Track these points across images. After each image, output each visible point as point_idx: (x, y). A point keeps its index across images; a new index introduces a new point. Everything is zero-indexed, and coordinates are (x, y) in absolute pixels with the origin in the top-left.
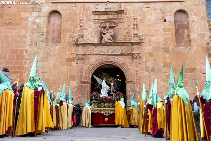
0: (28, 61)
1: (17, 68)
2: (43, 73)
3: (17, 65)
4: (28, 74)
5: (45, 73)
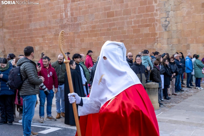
0: (158, 12)
1: (148, 20)
2: (176, 23)
3: (148, 18)
4: (160, 26)
5: (178, 24)
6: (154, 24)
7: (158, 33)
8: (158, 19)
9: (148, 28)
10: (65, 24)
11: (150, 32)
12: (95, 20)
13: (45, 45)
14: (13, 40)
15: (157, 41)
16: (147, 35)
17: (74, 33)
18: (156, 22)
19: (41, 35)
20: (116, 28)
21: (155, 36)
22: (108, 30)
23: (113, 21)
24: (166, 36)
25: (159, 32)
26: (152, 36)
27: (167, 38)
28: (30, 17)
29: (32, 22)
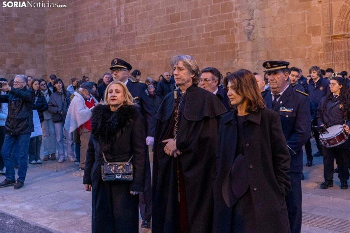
0: (239, 12)
1: (224, 25)
2: (263, 28)
3: (224, 21)
4: (241, 33)
5: (266, 28)
6: (232, 30)
7: (239, 44)
8: (239, 21)
9: (225, 36)
10: (118, 34)
11: (228, 43)
12: (155, 27)
13: (94, 66)
14: (55, 59)
15: (237, 55)
16: (224, 47)
17: (129, 47)
18: (235, 27)
19: (88, 52)
20: (182, 38)
21: (235, 49)
22: (172, 41)
23: (178, 28)
24: (249, 47)
25: (240, 41)
26: (230, 49)
27: (250, 51)
28: (76, 26)
29: (79, 34)
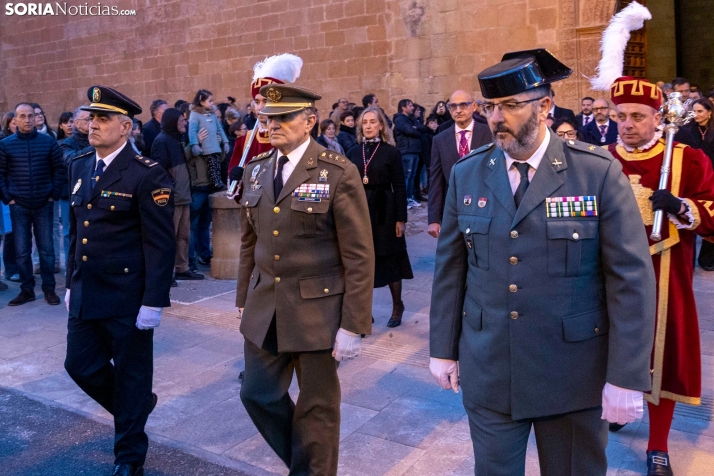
1: (365, 6)
2: (441, 12)
4: (397, 22)
5: (448, 13)
7: (393, 43)
9: (367, 27)
10: (151, 22)
11: (372, 41)
12: (225, 10)
14: (24, 72)
15: (391, 66)
16: (363, 49)
17: (174, 49)
18: (387, 11)
19: (91, 57)
20: (281, 31)
21: (385, 53)
22: (260, 37)
23: (272, 11)
24: (414, 50)
25: (396, 39)
26: (375, 54)
27: (417, 57)
